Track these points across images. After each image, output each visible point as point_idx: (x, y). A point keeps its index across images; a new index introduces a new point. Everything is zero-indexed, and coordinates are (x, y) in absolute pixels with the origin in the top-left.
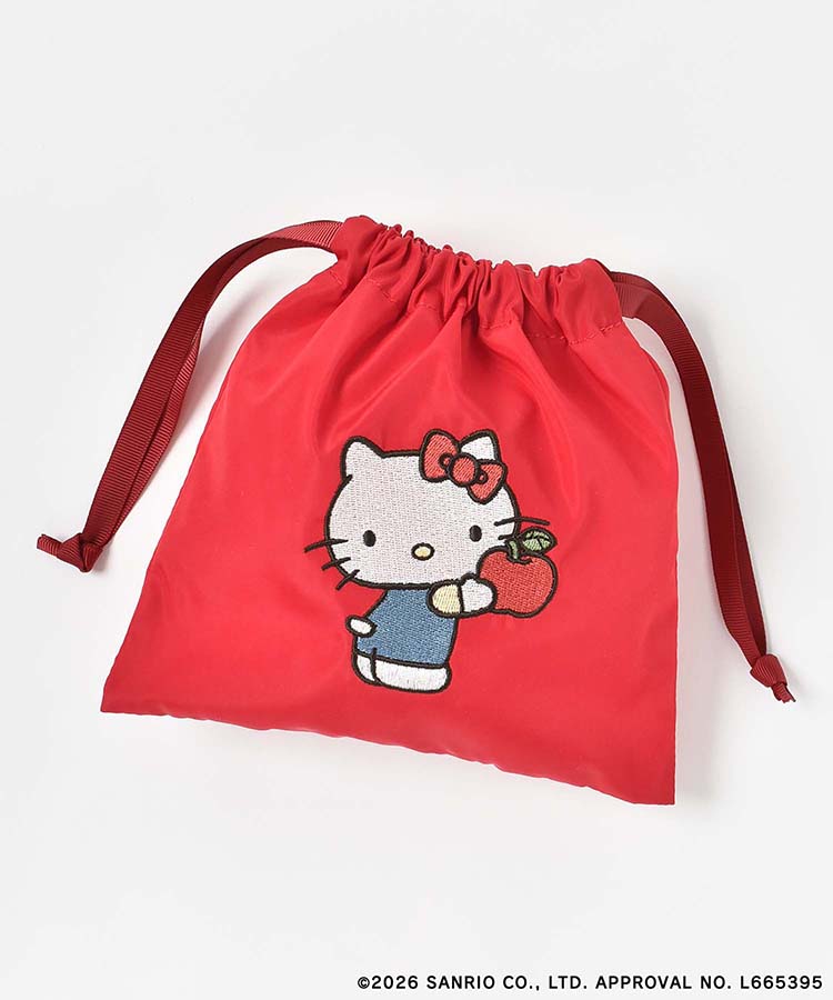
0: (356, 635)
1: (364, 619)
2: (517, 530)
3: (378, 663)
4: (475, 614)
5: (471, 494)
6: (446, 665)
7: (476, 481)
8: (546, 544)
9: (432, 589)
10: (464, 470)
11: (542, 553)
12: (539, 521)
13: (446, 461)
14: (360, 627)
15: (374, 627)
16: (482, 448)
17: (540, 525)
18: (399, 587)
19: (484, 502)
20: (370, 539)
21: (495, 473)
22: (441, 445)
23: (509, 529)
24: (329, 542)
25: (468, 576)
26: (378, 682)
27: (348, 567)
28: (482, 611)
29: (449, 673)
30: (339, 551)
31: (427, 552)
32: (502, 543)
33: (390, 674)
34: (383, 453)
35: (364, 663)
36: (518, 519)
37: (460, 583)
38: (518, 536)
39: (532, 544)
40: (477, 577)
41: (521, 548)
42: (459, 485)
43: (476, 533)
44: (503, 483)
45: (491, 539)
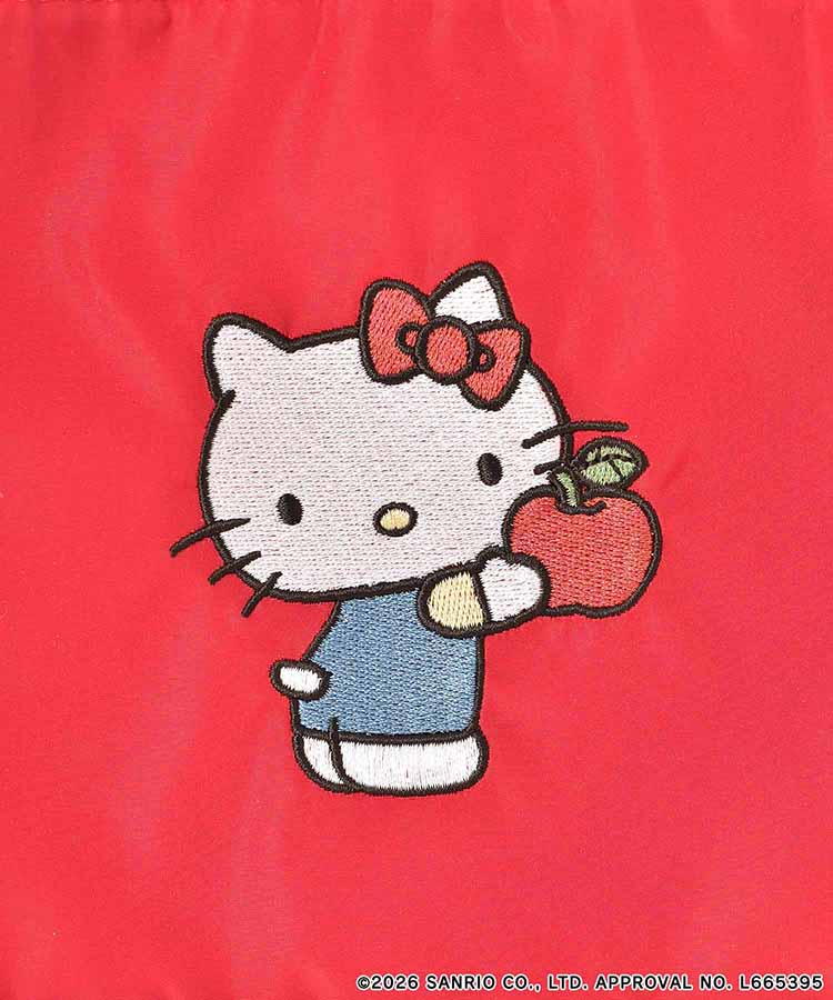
0: (295, 697)
1: (305, 663)
2: (567, 449)
3: (346, 748)
4: (512, 623)
5: (468, 394)
6: (474, 730)
7: (475, 366)
8: (627, 468)
9: (423, 587)
10: (448, 351)
11: (623, 488)
12: (605, 426)
13: (411, 338)
14: (299, 680)
15: (325, 676)
16: (473, 302)
17: (610, 431)
18: (362, 592)
19: (495, 405)
20: (291, 510)
21: (506, 344)
22: (394, 308)
23: (550, 450)
24: (214, 529)
25: (488, 554)
26: (350, 787)
27: (259, 571)
28: (526, 616)
29: (483, 745)
30: (237, 543)
31: (401, 518)
32: (542, 480)
33: (370, 765)
34: (289, 343)
35: (317, 752)
36: (565, 428)
37: (475, 569)
38: (571, 460)
39: (600, 474)
40: (506, 552)
41: (582, 485)
42: (444, 380)
43: (490, 469)
44: (525, 362)
45: (521, 474)
